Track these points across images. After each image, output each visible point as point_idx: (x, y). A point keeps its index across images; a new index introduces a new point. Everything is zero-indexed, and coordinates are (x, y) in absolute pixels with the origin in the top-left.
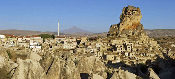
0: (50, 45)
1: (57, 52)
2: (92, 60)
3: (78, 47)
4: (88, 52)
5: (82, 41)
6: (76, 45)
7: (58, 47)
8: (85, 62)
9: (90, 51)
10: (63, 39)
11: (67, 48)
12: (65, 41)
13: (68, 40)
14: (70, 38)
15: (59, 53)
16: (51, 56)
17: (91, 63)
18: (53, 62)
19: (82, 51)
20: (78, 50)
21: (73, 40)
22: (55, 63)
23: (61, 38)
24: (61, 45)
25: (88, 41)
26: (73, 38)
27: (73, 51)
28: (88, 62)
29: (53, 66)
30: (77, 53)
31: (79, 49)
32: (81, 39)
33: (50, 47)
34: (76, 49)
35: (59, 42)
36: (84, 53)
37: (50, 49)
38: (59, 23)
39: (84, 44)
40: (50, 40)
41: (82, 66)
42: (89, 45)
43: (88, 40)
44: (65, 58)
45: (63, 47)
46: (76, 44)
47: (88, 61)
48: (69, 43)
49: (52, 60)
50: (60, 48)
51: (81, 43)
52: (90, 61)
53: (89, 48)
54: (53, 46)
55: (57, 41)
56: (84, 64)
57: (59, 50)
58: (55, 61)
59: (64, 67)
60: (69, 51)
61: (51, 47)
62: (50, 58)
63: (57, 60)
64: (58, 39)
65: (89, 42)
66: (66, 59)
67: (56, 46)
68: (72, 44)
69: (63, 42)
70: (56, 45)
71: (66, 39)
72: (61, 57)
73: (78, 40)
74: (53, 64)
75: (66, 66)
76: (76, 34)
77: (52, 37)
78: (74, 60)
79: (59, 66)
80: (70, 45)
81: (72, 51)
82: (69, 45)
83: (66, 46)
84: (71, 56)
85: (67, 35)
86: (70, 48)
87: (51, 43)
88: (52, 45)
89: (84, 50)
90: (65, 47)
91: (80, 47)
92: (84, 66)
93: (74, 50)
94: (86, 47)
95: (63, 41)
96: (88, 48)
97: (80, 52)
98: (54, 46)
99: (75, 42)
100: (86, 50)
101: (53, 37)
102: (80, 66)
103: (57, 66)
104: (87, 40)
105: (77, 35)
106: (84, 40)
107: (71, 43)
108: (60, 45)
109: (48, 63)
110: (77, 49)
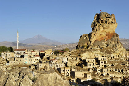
0: (7, 60)
1: (14, 68)
2: (52, 78)
3: (40, 62)
4: (53, 68)
5: (46, 55)
6: (39, 60)
7: (17, 63)
8: (43, 80)
9: (55, 66)
10: (22, 53)
11: (28, 63)
12: (25, 54)
13: (29, 53)
14: (32, 52)
15: (16, 70)
16: (6, 73)
17: (51, 82)
18: (7, 80)
19: (46, 67)
20: (41, 66)
21: (35, 53)
22: (9, 81)
23: (21, 52)
24: (21, 60)
25: (53, 55)
26: (35, 51)
27: (35, 67)
28: (48, 80)
29: (7, 84)
30: (40, 70)
31: (42, 64)
32: (45, 52)
33: (6, 62)
34: (38, 64)
35: (17, 56)
36: (48, 69)
37: (7, 64)
38: (18, 33)
39: (48, 58)
40: (7, 53)
41: (40, 84)
42: (54, 60)
43: (54, 53)
44: (21, 75)
45: (23, 62)
46: (38, 58)
47: (48, 78)
48: (30, 57)
49: (6, 78)
50: (20, 63)
51: (45, 57)
52: (50, 79)
53: (54, 63)
54: (10, 62)
55: (16, 54)
56: (42, 82)
57: (17, 66)
58: (9, 79)
59: (18, 85)
60: (30, 67)
61: (8, 62)
62: (4, 76)
63: (12, 77)
64: (17, 52)
65: (55, 56)
66: (23, 77)
67: (15, 61)
68: (34, 58)
69: (22, 56)
70: (15, 59)
71: (27, 52)
72: (18, 75)
73: (42, 53)
74: (8, 82)
75: (21, 84)
76: (40, 45)
77: (9, 50)
78: (32, 77)
79: (14, 84)
80: (32, 60)
81: (33, 67)
82: (30, 60)
83: (26, 61)
84: (30, 74)
85: (29, 45)
86: (31, 63)
87: (8, 57)
88: (9, 60)
89: (49, 65)
90: (25, 63)
91: (44, 61)
92: (42, 84)
93: (35, 65)
94: (50, 62)
95: (22, 54)
96: (52, 63)
97: (43, 68)
98: (12, 61)
99: (37, 56)
100: (50, 66)
101: (11, 50)
102: (37, 84)
103: (12, 84)
104: (52, 53)
105: (42, 46)
106: (48, 53)
107: (32, 57)
108: (19, 60)
109: (3, 81)
110: (40, 64)
